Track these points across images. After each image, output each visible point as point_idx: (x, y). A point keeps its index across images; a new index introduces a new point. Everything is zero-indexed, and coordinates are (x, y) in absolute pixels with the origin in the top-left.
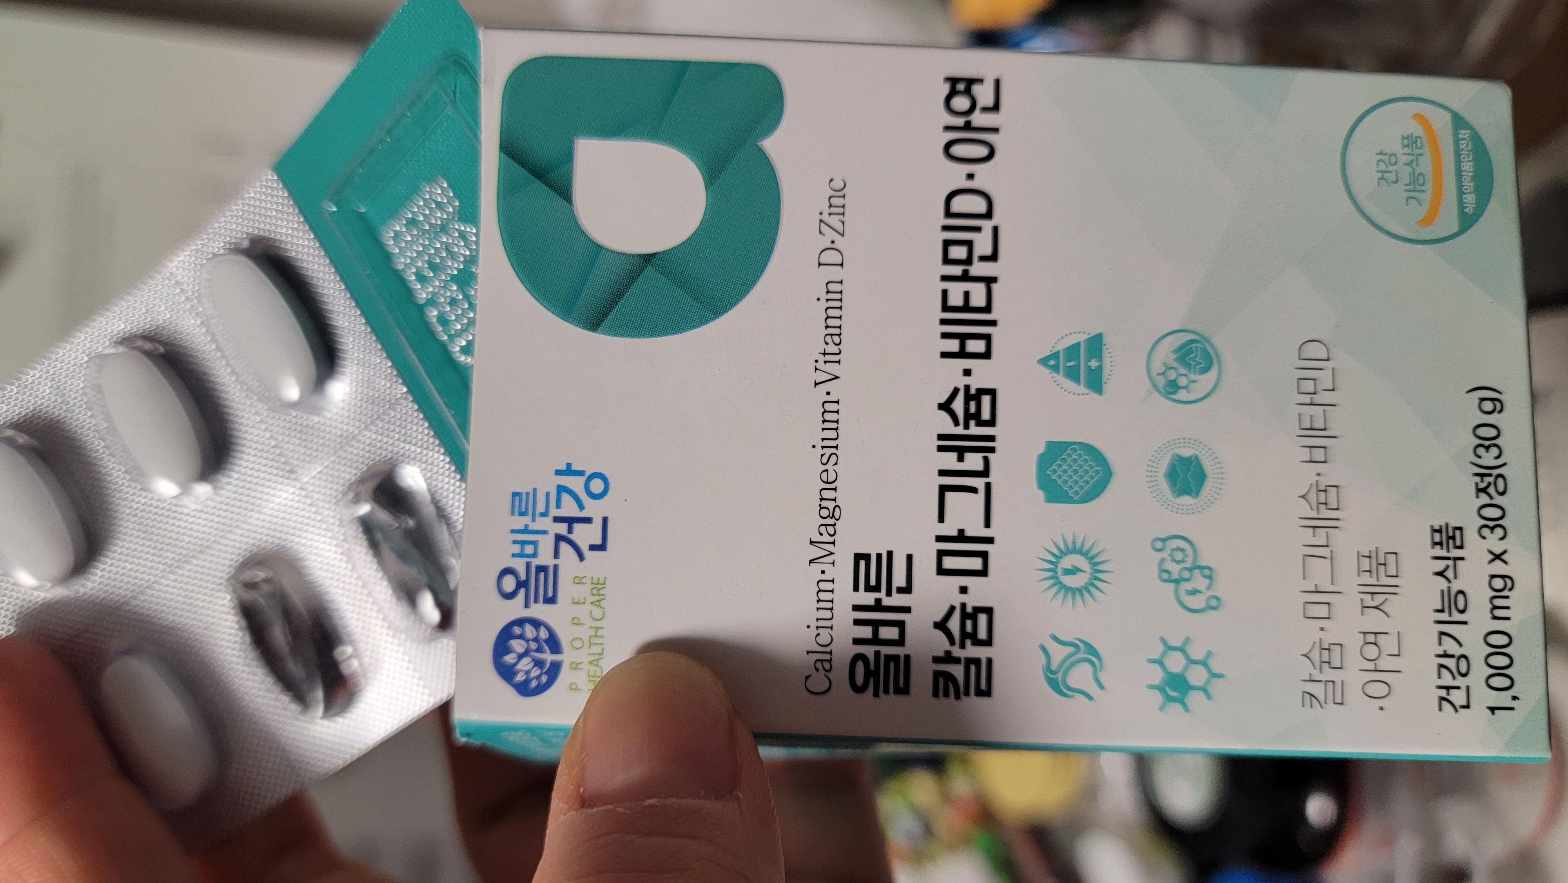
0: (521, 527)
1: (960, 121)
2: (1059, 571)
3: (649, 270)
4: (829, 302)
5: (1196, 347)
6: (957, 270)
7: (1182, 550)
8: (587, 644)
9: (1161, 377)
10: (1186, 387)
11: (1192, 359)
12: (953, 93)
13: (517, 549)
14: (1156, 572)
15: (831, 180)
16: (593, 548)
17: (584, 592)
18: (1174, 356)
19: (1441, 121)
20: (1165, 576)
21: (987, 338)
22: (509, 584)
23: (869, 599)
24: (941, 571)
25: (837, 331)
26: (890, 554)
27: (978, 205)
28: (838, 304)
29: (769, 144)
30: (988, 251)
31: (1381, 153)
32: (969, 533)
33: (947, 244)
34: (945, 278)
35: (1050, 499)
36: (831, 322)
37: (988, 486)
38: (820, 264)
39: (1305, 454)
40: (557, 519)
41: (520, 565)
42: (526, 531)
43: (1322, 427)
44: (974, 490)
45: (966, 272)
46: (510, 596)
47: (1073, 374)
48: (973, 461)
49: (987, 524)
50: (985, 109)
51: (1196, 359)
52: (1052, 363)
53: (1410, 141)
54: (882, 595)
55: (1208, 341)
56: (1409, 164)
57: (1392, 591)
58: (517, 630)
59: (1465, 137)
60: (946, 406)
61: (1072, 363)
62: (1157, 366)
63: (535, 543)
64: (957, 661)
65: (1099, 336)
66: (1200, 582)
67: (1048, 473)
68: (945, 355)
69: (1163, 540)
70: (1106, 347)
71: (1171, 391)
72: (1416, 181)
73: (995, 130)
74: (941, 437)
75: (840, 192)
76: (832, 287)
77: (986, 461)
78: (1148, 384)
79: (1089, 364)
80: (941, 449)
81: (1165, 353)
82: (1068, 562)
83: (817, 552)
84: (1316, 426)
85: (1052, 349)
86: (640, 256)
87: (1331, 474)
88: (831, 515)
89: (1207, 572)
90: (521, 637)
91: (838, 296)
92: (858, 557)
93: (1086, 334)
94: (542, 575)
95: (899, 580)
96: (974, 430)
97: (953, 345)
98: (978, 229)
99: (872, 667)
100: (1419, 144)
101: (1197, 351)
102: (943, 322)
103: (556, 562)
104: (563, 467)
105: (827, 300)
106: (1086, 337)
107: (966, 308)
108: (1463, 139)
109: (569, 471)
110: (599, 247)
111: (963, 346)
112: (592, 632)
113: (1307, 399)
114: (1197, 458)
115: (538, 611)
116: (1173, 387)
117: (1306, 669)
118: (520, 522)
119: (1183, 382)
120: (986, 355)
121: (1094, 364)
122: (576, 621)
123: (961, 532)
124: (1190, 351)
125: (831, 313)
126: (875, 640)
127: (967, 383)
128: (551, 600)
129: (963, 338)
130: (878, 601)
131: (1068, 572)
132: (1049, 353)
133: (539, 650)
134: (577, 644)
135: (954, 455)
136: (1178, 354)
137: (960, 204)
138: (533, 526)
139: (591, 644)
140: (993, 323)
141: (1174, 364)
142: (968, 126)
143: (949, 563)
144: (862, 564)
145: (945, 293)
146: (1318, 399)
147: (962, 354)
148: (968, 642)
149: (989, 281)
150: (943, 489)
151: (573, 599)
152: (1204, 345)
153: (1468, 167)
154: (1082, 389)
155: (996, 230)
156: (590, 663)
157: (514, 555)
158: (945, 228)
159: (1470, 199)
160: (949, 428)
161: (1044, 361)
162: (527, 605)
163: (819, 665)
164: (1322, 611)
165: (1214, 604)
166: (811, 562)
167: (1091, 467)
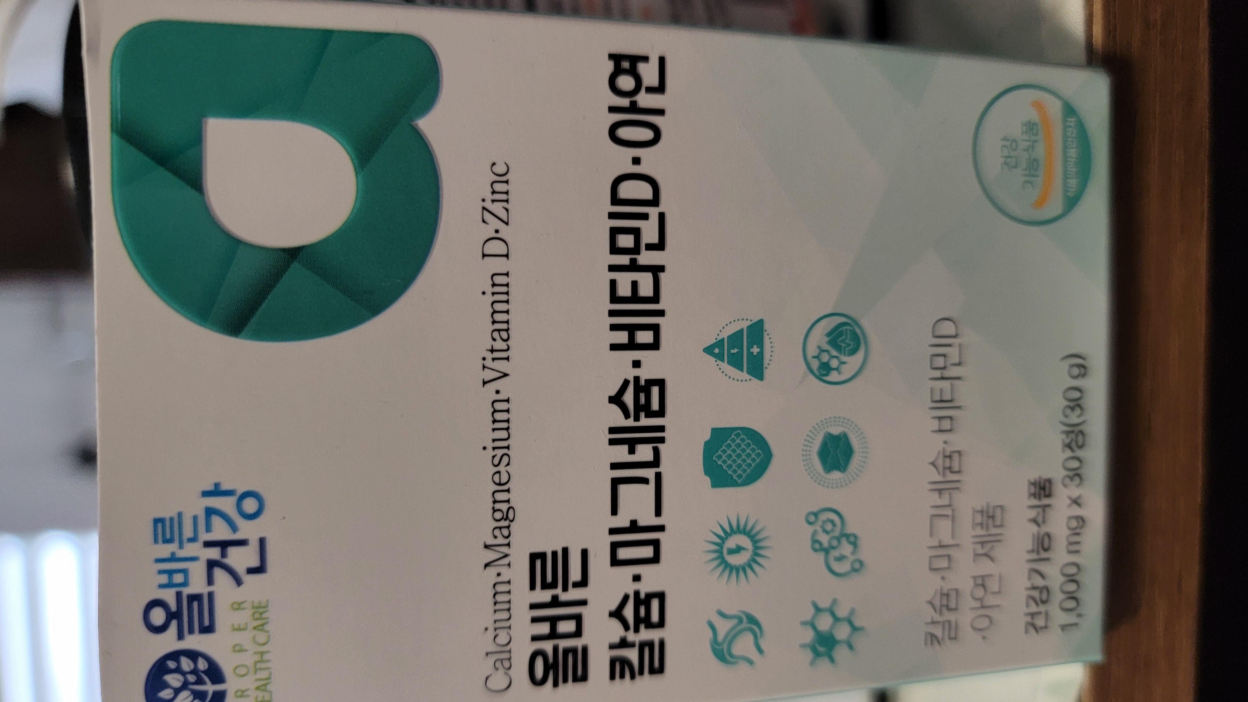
0: (166, 554)
1: (625, 102)
2: (725, 551)
3: (296, 267)
4: (495, 296)
5: (847, 329)
6: (624, 260)
7: (832, 522)
8: (252, 670)
9: (816, 360)
10: (837, 369)
11: (843, 341)
12: (618, 71)
13: (164, 579)
14: (809, 543)
15: (494, 164)
16: (251, 571)
17: (244, 617)
18: (827, 339)
19: (1055, 107)
20: (817, 546)
21: (655, 328)
22: (158, 616)
23: (546, 596)
24: (615, 562)
25: (504, 326)
26: (565, 551)
27: (644, 191)
28: (504, 297)
29: (424, 124)
30: (655, 240)
31: (1005, 139)
32: (642, 523)
33: (614, 232)
34: (613, 268)
35: (715, 485)
36: (498, 317)
37: (658, 476)
38: (484, 256)
39: (935, 425)
40: (208, 544)
41: (169, 596)
42: (173, 558)
43: (949, 398)
44: (645, 481)
45: (633, 261)
46: (160, 629)
47: (735, 362)
48: (644, 453)
49: (658, 513)
50: (650, 90)
51: (846, 341)
52: (717, 351)
53: (1030, 127)
54: (559, 591)
55: (857, 323)
56: (1027, 150)
57: (997, 540)
58: (172, 664)
59: (1072, 124)
60: (616, 399)
61: (735, 351)
62: (812, 350)
63: (185, 572)
64: (632, 645)
65: (761, 323)
66: (846, 549)
67: (714, 458)
68: (614, 347)
69: (816, 514)
70: (767, 333)
71: (824, 372)
72: (1033, 165)
73: (660, 112)
74: (612, 430)
75: (502, 178)
76: (498, 280)
77: (656, 451)
78: (804, 366)
79: (751, 350)
80: (612, 442)
81: (819, 337)
82: (731, 543)
83: (491, 556)
84: (945, 398)
85: (717, 337)
86: (284, 250)
87: (957, 441)
88: (505, 517)
89: (852, 539)
90: (178, 670)
91: (504, 289)
92: (534, 557)
93: (749, 321)
94: (195, 604)
95: (575, 574)
96: (645, 421)
97: (622, 337)
98: (645, 217)
99: (551, 659)
100: (1035, 131)
101: (846, 334)
102: (612, 313)
103: (211, 589)
104: (211, 488)
105: (493, 294)
106: (749, 323)
107: (635, 298)
108: (1070, 126)
109: (217, 492)
110: (237, 242)
111: (632, 337)
112: (257, 658)
113: (938, 374)
114: (845, 435)
115: (194, 642)
116: (826, 368)
117: (930, 614)
118: (165, 550)
119: (834, 363)
120: (655, 346)
121: (755, 350)
122: (237, 648)
123: (634, 523)
124: (841, 334)
125: (498, 307)
126: (553, 635)
127: (637, 375)
128: (208, 629)
129: (632, 329)
130: (555, 598)
131: (731, 552)
132: (714, 341)
133: (200, 682)
134: (243, 671)
135: (625, 448)
136: (830, 338)
137: (628, 190)
138: (181, 554)
139: (256, 671)
140: (661, 313)
141: (827, 347)
142: (634, 108)
143: (624, 553)
144: (538, 563)
145: (613, 283)
146: (947, 374)
147: (632, 345)
148: (642, 627)
149: (656, 270)
150: (616, 483)
151: (233, 625)
152: (853, 328)
153: (1073, 153)
154: (745, 375)
155: (662, 216)
156: (257, 688)
157: (162, 586)
158: (612, 216)
159: (1073, 182)
160: (620, 421)
161: (709, 350)
162: (180, 637)
163: (498, 664)
164: (944, 563)
165: (858, 567)
166: (486, 565)
167: (753, 450)
